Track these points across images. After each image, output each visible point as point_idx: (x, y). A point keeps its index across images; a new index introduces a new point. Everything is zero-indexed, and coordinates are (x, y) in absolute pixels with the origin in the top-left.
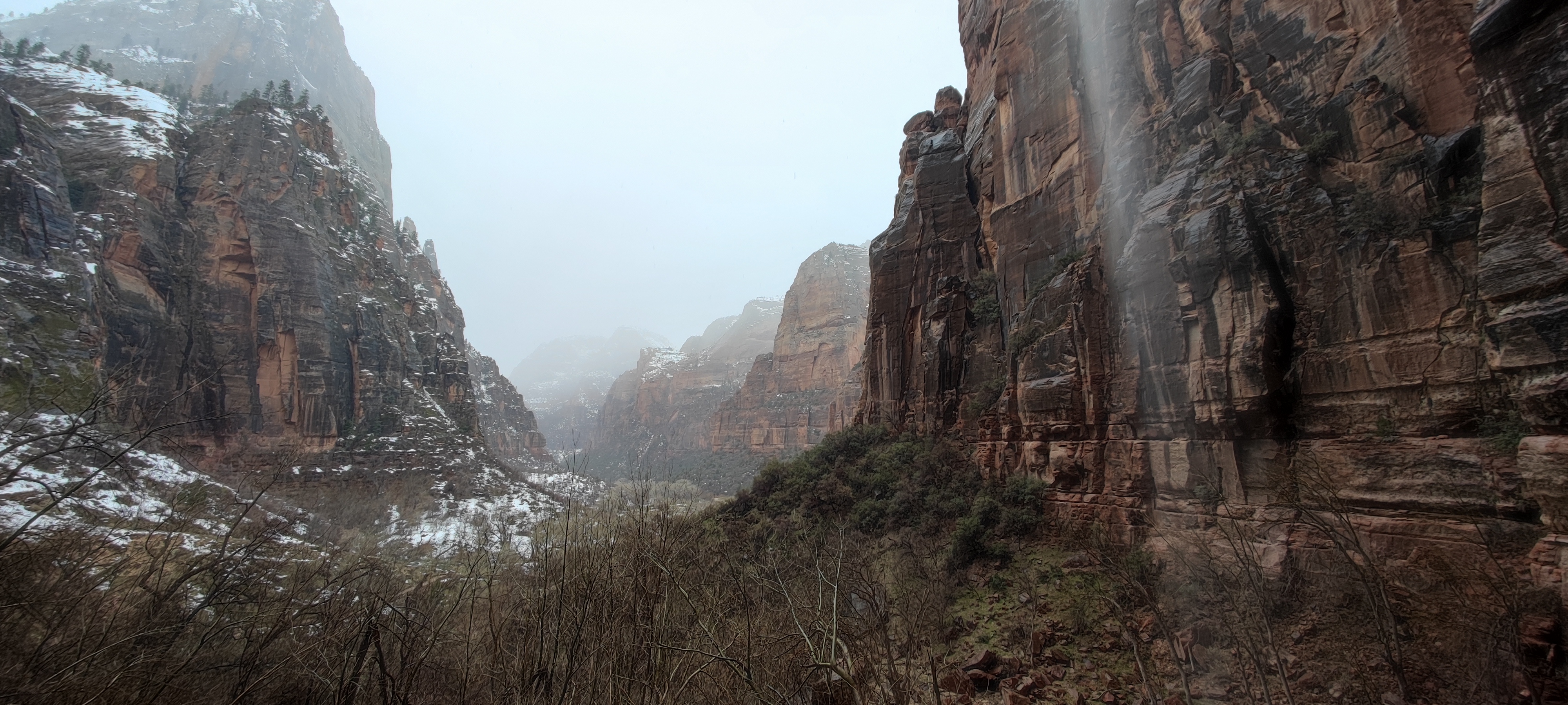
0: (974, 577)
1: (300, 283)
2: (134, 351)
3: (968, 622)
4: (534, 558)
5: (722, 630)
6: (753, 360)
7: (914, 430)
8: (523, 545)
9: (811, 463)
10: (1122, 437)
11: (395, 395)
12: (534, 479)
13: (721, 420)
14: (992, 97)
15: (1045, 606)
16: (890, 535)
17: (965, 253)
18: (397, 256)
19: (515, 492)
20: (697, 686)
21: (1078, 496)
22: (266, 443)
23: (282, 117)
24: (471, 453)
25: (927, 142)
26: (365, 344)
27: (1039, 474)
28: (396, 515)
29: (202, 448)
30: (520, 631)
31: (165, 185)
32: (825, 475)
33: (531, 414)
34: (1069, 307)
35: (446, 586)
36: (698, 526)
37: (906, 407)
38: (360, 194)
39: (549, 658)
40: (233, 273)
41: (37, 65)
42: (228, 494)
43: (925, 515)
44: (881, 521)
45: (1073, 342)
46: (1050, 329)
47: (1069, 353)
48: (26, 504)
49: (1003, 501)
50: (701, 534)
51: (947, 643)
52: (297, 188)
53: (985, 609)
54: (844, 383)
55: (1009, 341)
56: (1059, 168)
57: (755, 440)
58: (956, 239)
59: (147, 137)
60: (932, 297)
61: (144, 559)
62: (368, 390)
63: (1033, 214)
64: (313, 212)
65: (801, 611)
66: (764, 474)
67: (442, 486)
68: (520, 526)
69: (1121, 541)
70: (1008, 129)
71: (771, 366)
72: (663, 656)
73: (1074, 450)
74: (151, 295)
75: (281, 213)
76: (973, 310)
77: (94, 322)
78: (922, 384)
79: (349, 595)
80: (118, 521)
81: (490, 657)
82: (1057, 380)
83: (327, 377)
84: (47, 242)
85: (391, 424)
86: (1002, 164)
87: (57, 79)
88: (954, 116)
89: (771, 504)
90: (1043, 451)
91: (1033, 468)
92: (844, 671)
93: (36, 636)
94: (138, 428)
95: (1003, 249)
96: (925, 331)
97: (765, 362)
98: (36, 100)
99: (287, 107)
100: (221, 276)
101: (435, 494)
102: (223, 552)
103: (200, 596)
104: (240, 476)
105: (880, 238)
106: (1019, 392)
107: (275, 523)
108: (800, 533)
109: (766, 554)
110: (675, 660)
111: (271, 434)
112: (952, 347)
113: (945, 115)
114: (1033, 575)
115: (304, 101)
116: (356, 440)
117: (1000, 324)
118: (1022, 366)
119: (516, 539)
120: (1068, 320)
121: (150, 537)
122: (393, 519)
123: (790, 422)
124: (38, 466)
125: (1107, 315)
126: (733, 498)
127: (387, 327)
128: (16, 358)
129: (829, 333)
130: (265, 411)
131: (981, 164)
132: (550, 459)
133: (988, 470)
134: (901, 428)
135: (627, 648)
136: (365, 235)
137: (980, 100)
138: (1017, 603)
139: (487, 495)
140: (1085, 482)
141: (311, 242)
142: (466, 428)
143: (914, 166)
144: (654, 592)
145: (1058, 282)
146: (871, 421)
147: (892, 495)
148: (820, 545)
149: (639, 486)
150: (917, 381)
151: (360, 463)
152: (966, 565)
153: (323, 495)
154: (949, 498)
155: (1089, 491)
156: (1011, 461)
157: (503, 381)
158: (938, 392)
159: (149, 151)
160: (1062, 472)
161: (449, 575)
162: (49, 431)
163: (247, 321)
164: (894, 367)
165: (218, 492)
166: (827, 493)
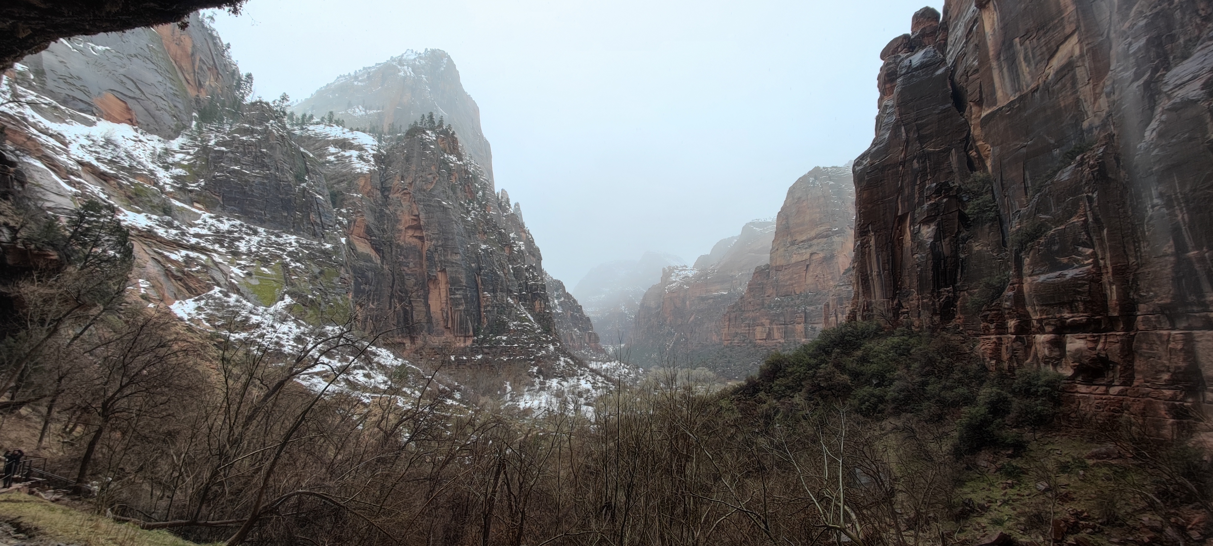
0: (984, 463)
1: (446, 239)
2: (367, 288)
3: (979, 505)
4: (597, 422)
5: (741, 487)
6: (753, 271)
7: (909, 326)
8: (589, 412)
9: (809, 355)
10: (1155, 328)
11: (504, 308)
12: (593, 365)
13: (730, 320)
14: (973, 7)
15: (1066, 495)
16: (891, 420)
17: (954, 159)
18: (499, 215)
19: (581, 375)
20: (723, 529)
21: (1104, 388)
22: (436, 341)
23: (431, 136)
24: (551, 347)
25: (906, 62)
26: (485, 275)
27: (1055, 366)
28: (509, 388)
29: (404, 344)
30: (592, 473)
31: (374, 187)
32: (823, 365)
33: (588, 319)
34: (1081, 199)
35: (542, 438)
36: (716, 404)
37: (900, 305)
38: (475, 178)
39: (612, 495)
40: (412, 236)
41: (311, 128)
42: (419, 373)
43: (926, 404)
44: (881, 407)
45: (1088, 234)
46: (1060, 222)
47: (1085, 245)
48: (323, 377)
49: (1013, 392)
50: (719, 411)
51: (957, 521)
52: (442, 179)
53: (997, 494)
54: (836, 286)
55: (1010, 238)
56: (1056, 62)
57: (758, 336)
58: (943, 147)
59: (364, 160)
60: (921, 204)
61: (378, 411)
62: (488, 306)
63: (1030, 111)
64: (450, 193)
65: (809, 479)
66: (768, 363)
67: (535, 369)
68: (586, 399)
69: (1158, 435)
70: (994, 34)
71: (768, 274)
72: (695, 503)
73: (1096, 342)
74: (373, 254)
75: (434, 196)
76: (967, 211)
77: (347, 272)
78: (915, 284)
79: (487, 440)
80: (365, 389)
81: (573, 489)
82: (1070, 273)
83: (465, 297)
84: (323, 228)
85: (501, 327)
86: (990, 69)
87: (320, 133)
88: (933, 33)
89: (776, 388)
90: (1058, 344)
91: (1047, 360)
92: (854, 534)
93: (331, 453)
94: (372, 332)
95: (997, 150)
96: (915, 235)
97: (763, 272)
98: (312, 147)
99: (432, 129)
100: (407, 239)
101: (531, 375)
102: (418, 408)
103: (407, 435)
104: (423, 362)
105: (863, 157)
106: (1026, 287)
107: (442, 392)
108: (804, 413)
109: (774, 429)
110: (705, 507)
111: (438, 335)
112: (945, 247)
113: (923, 35)
114: (1051, 465)
115: (441, 122)
116: (484, 339)
117: (999, 222)
118: (1027, 261)
119: (584, 408)
120: (1081, 211)
121: (381, 398)
122: (508, 391)
123: (788, 320)
124: (329, 357)
125: (1128, 202)
126: (743, 382)
127: (496, 263)
128: (314, 295)
129: (818, 244)
130: (434, 321)
131: (966, 73)
132: (603, 351)
133: (993, 362)
134: (895, 323)
135: (668, 493)
136: (480, 204)
137: (960, 13)
138: (1034, 490)
139: (563, 376)
140: (1111, 374)
141: (451, 213)
142: (547, 330)
143: (892, 88)
144: (685, 453)
145: (1065, 175)
146: (864, 318)
147: (891, 384)
148: (823, 423)
149: (669, 372)
150: (910, 281)
151: (486, 354)
152: (974, 450)
153: (468, 374)
154: (951, 388)
155: (1116, 383)
156: (1020, 353)
157: (568, 296)
158: (933, 291)
159: (365, 168)
160: (1082, 364)
161: (544, 431)
162: (331, 336)
163: (421, 265)
164: (884, 269)
165: (413, 372)
166: (826, 380)
